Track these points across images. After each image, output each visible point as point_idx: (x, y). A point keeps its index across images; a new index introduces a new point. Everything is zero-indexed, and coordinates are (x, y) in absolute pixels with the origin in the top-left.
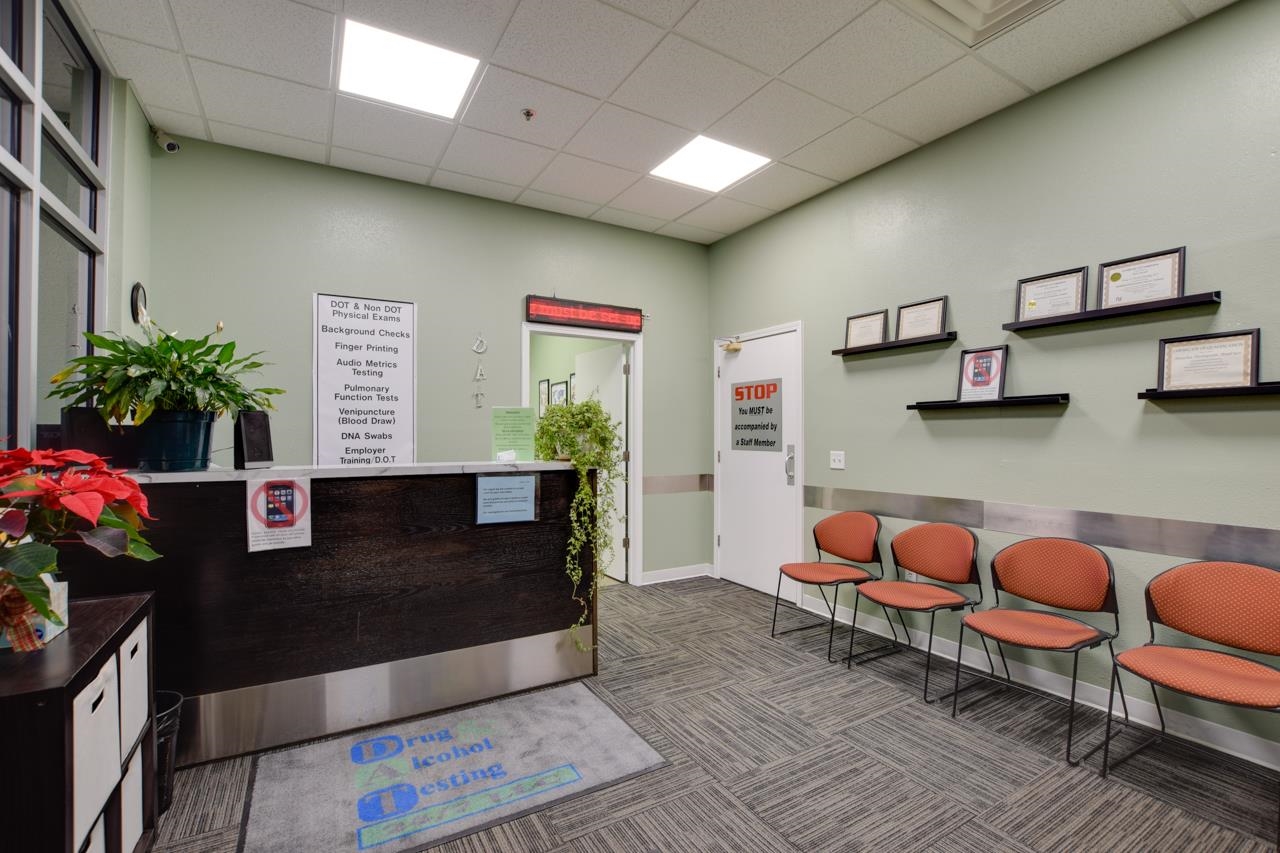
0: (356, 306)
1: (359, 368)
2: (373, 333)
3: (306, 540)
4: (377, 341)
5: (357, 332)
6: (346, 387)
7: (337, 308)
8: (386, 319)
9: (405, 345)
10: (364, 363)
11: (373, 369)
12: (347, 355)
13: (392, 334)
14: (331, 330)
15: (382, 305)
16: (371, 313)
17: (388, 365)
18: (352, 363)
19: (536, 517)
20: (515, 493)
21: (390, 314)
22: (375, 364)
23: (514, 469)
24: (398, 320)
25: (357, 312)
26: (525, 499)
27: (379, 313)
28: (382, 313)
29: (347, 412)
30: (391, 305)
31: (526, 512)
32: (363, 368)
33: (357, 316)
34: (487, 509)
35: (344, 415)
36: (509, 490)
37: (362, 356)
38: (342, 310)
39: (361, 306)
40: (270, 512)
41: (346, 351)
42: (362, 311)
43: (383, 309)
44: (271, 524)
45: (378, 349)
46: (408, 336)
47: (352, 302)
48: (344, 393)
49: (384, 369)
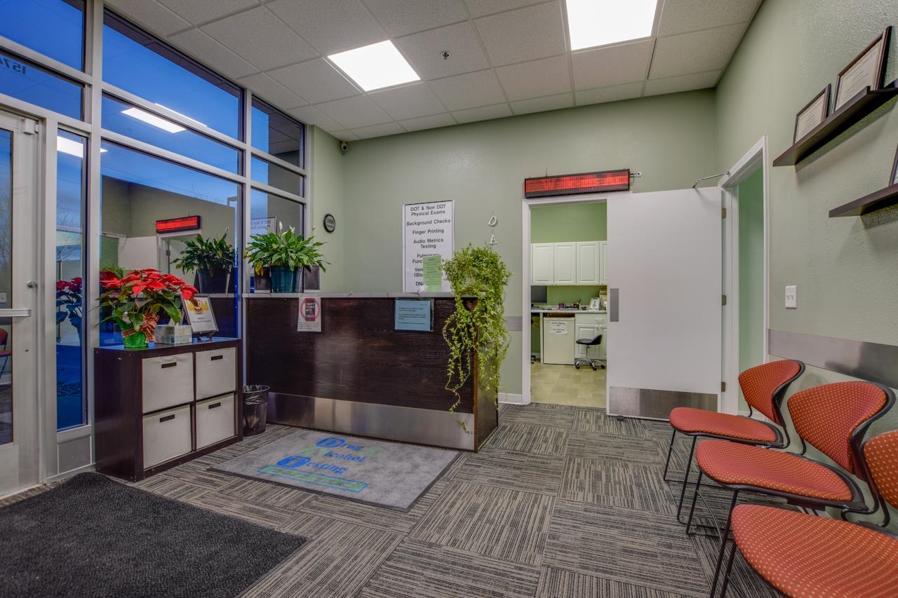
0: (423, 209)
1: (424, 244)
2: (430, 222)
3: (319, 329)
4: (433, 227)
5: (423, 223)
6: (418, 255)
7: (414, 211)
8: (438, 213)
9: (448, 228)
10: (426, 240)
11: (431, 244)
12: (418, 237)
13: (441, 222)
14: (411, 224)
15: (435, 205)
16: (430, 211)
17: (439, 241)
18: (421, 241)
19: (431, 329)
20: (418, 312)
21: (440, 210)
22: (432, 241)
23: (417, 296)
24: (444, 212)
25: (423, 211)
26: (424, 316)
27: (434, 210)
28: (435, 210)
29: (418, 270)
30: (440, 204)
31: (425, 325)
32: (426, 244)
33: (423, 214)
34: (401, 321)
35: (417, 272)
36: (414, 309)
37: (425, 237)
38: (415, 212)
39: (425, 208)
40: (307, 313)
41: (418, 235)
42: (425, 211)
43: (436, 207)
44: (307, 319)
45: (434, 231)
46: (449, 221)
47: (421, 206)
48: (417, 259)
49: (436, 243)
